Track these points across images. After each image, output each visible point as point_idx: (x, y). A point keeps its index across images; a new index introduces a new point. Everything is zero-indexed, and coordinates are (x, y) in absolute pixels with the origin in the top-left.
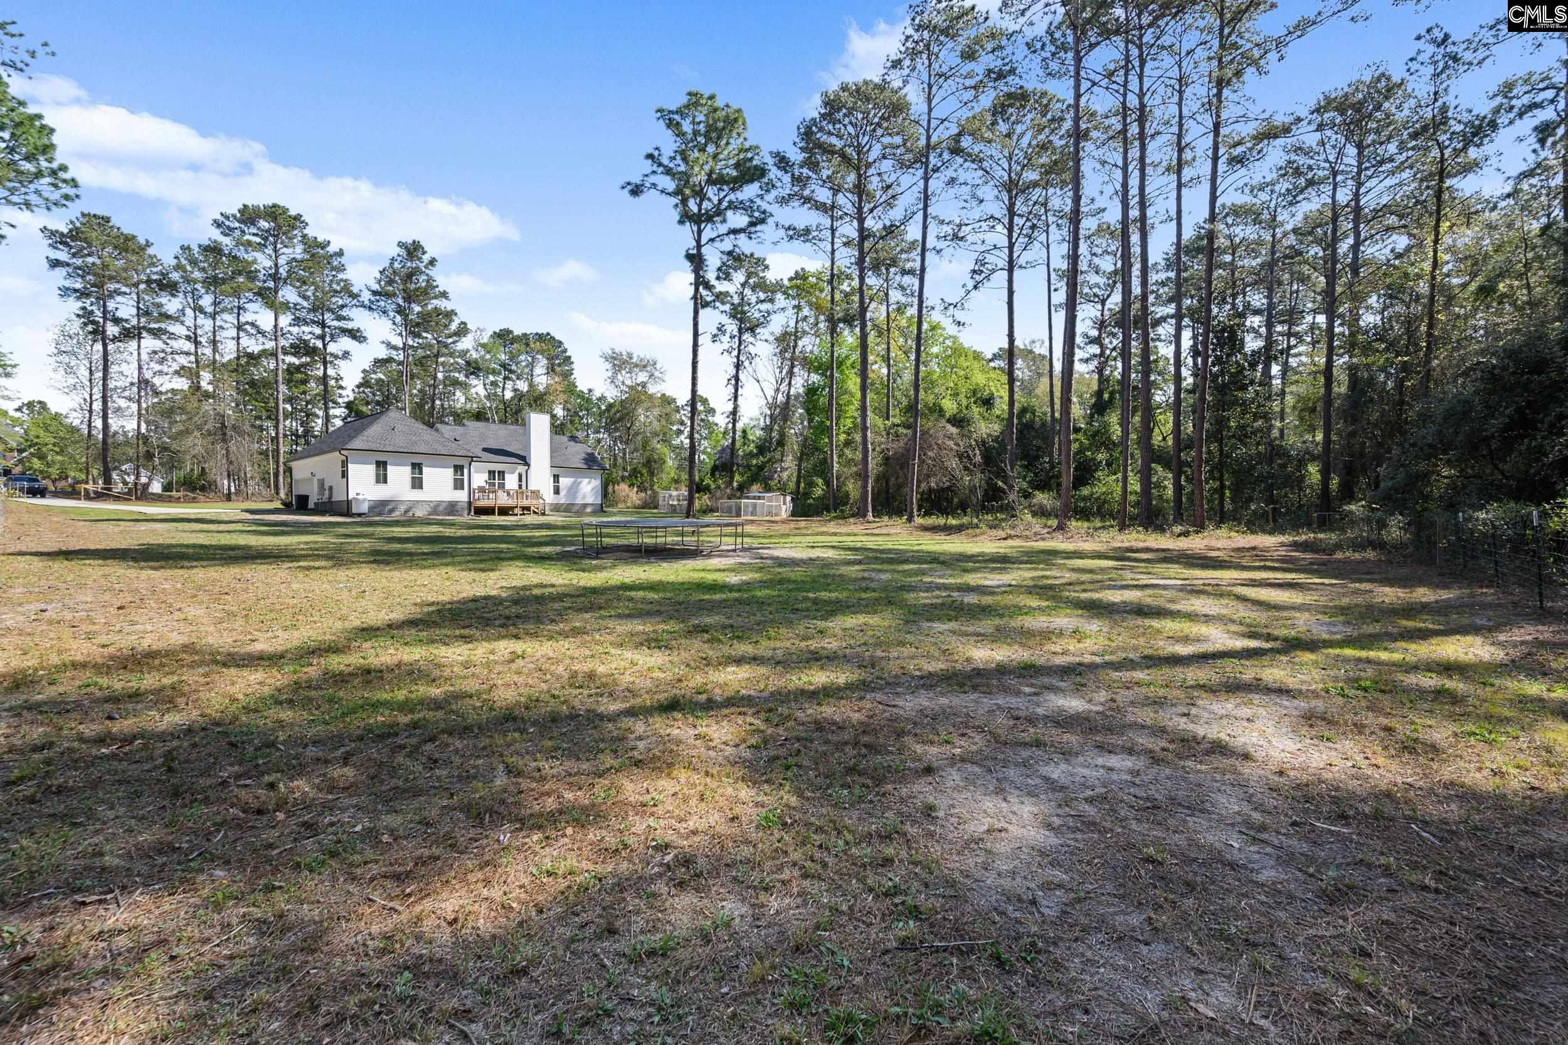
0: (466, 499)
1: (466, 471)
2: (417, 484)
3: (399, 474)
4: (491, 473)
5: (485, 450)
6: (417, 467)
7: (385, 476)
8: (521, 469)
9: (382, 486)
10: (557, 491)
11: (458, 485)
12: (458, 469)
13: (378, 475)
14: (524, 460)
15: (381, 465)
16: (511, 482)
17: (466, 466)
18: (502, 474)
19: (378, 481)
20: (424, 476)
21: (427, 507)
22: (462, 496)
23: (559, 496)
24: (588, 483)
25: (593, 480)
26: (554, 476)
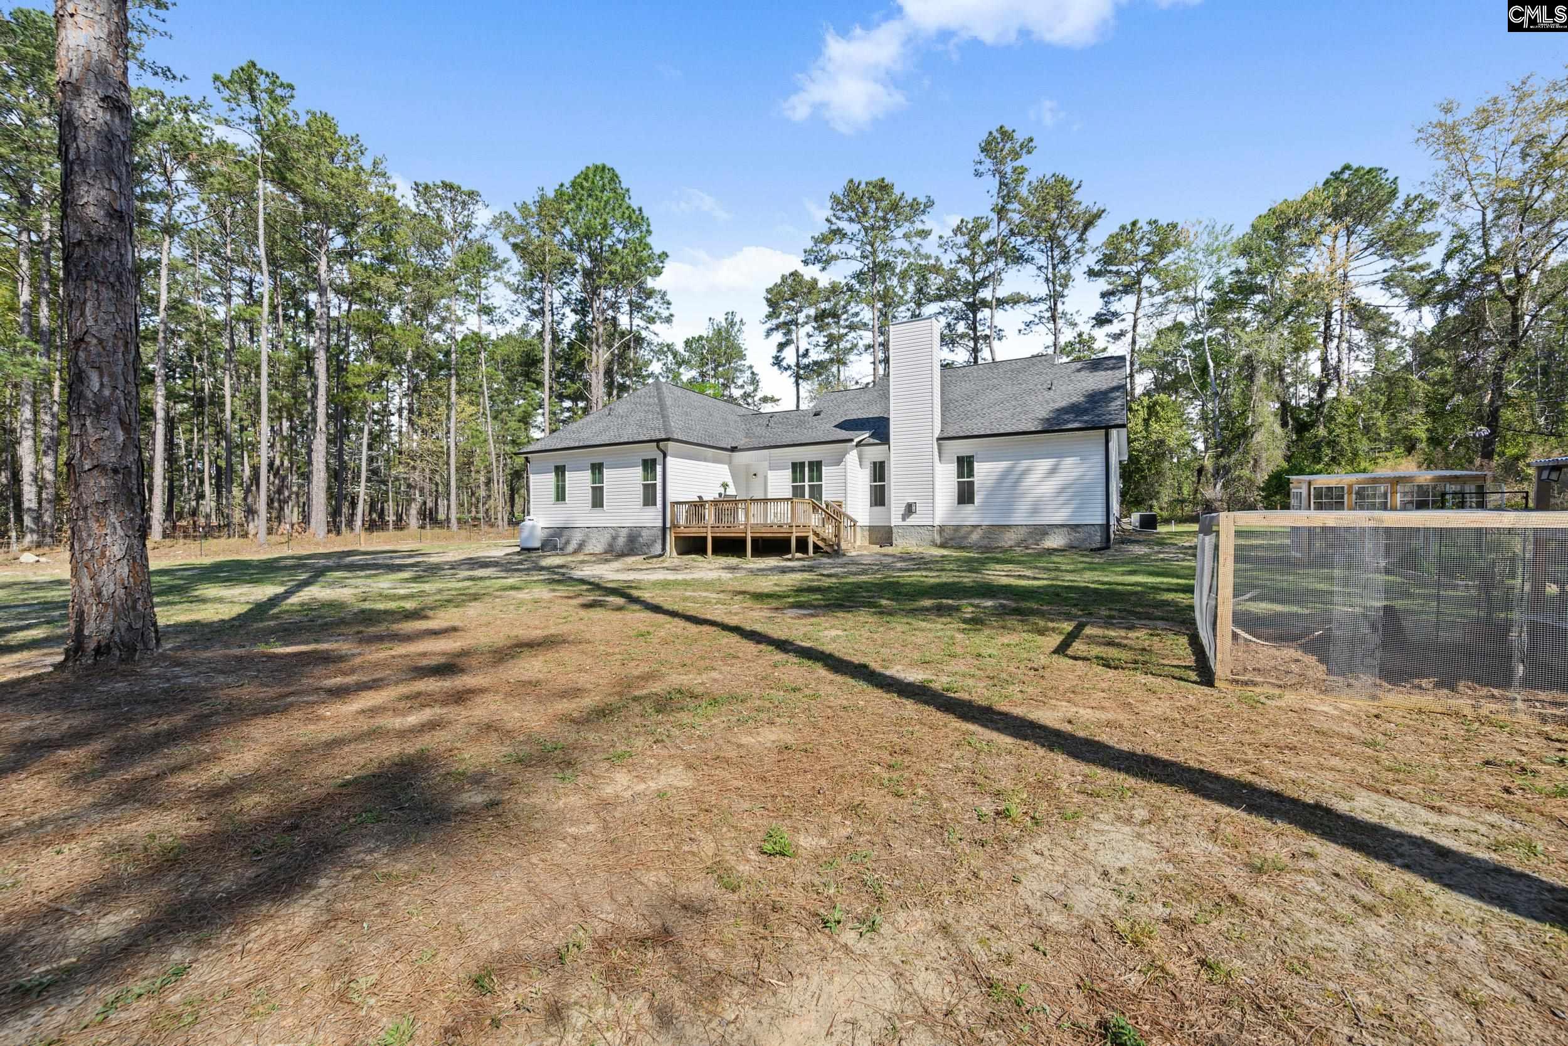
0: (659, 523)
1: (659, 468)
2: (597, 501)
3: (579, 481)
4: (797, 468)
5: (843, 424)
6: (598, 469)
7: (564, 488)
8: (875, 453)
9: (560, 504)
10: (965, 495)
11: (649, 497)
12: (649, 465)
13: (556, 490)
14: (880, 429)
15: (560, 473)
17: (659, 458)
18: (816, 467)
19: (558, 499)
20: (605, 484)
21: (605, 538)
22: (651, 518)
23: (969, 508)
24: (1053, 471)
25: (1069, 461)
26: (960, 460)
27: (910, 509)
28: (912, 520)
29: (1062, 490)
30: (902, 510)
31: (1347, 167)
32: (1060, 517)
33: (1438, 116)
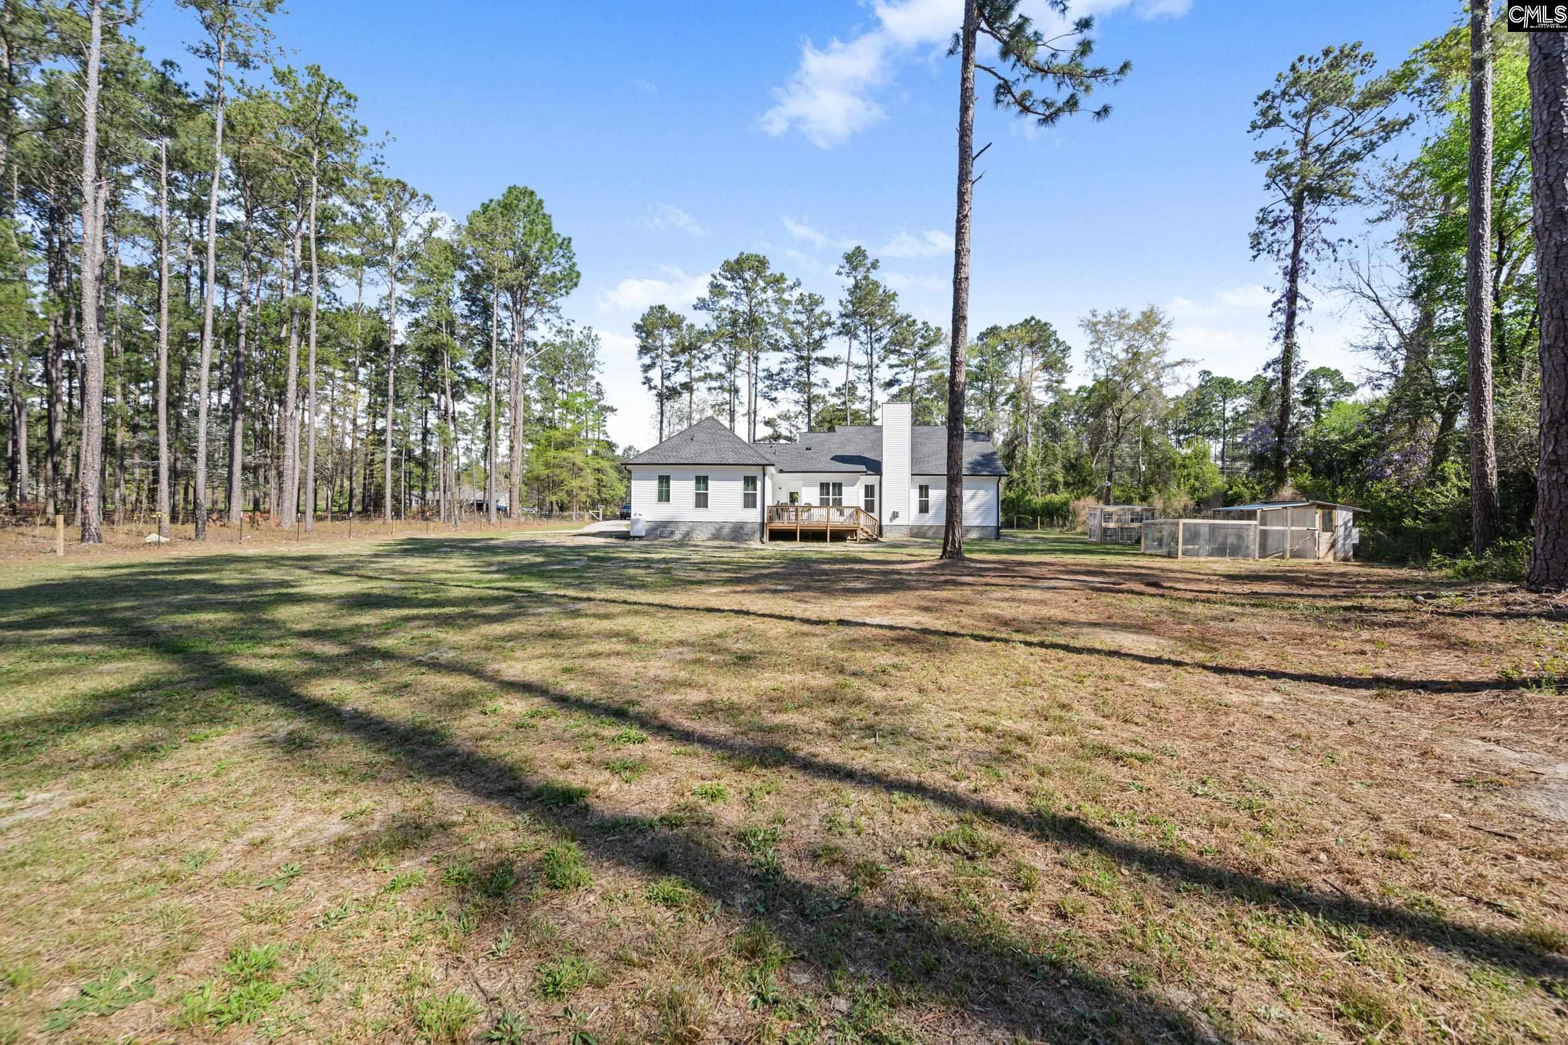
0: (759, 520)
1: (759, 484)
2: (702, 501)
3: (683, 489)
4: (824, 487)
5: (836, 458)
6: (702, 481)
7: (668, 492)
8: (872, 480)
9: (664, 505)
10: (924, 508)
11: (749, 502)
12: (750, 481)
13: (660, 492)
14: (875, 467)
15: (664, 480)
16: (854, 496)
17: (760, 477)
18: (838, 487)
19: (660, 499)
20: (710, 492)
21: (711, 530)
22: (753, 516)
23: (927, 516)
24: (973, 497)
25: (982, 492)
26: (921, 487)
27: (895, 515)
28: (896, 522)
29: (978, 508)
30: (890, 515)
31: (1033, 318)
32: (976, 523)
33: (1090, 317)
